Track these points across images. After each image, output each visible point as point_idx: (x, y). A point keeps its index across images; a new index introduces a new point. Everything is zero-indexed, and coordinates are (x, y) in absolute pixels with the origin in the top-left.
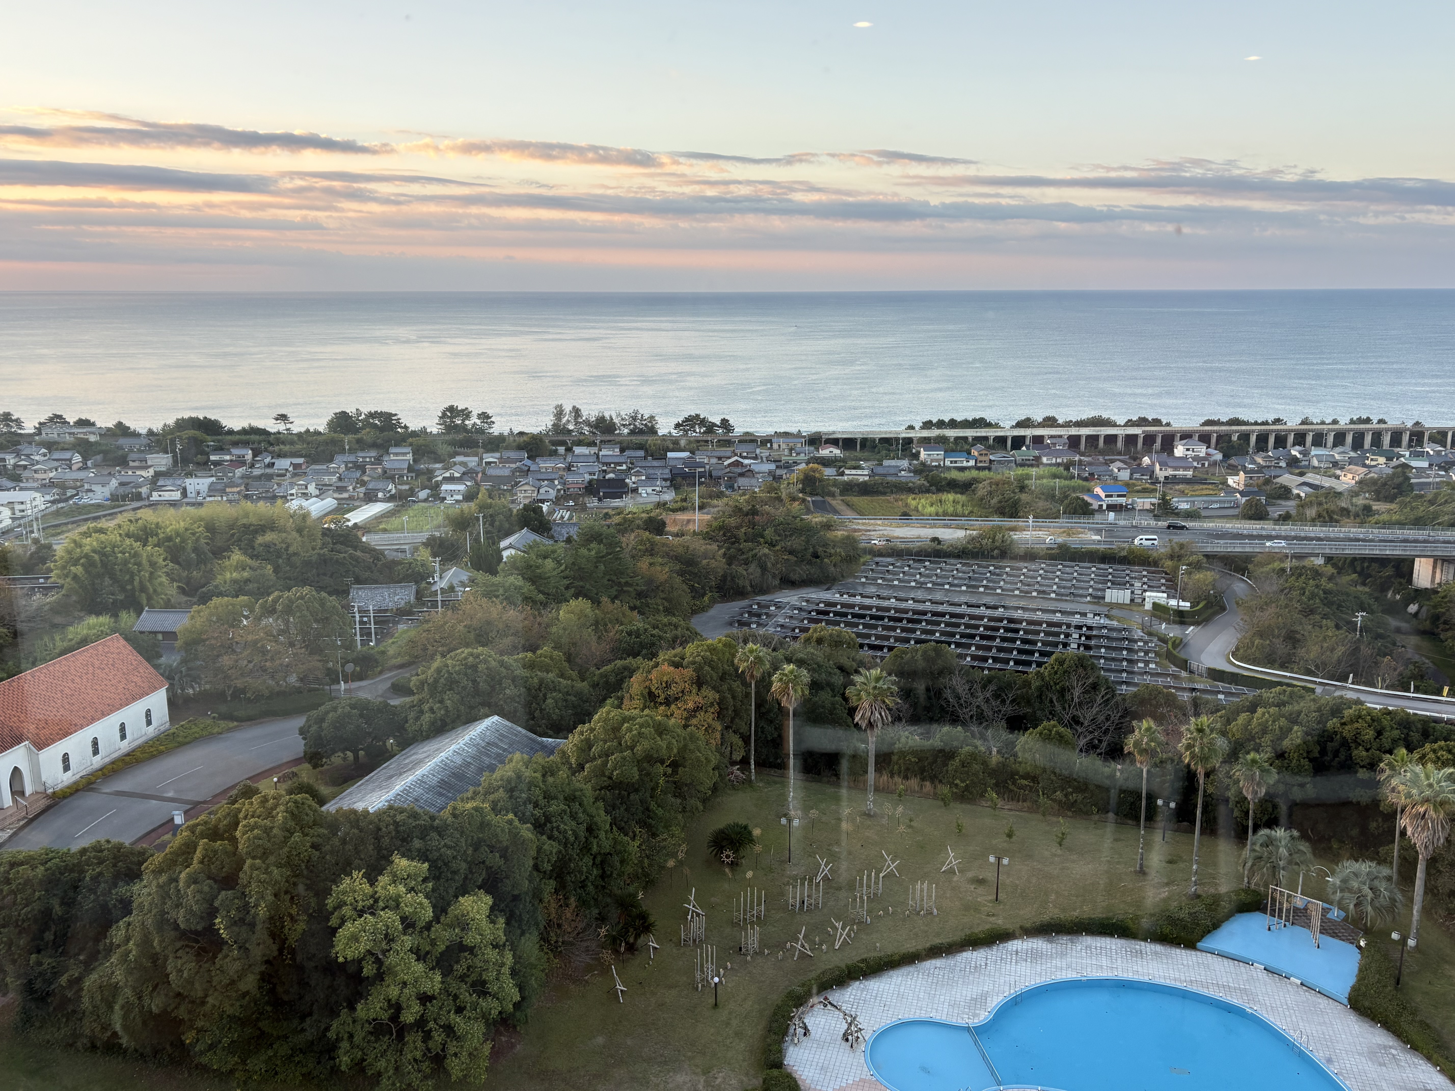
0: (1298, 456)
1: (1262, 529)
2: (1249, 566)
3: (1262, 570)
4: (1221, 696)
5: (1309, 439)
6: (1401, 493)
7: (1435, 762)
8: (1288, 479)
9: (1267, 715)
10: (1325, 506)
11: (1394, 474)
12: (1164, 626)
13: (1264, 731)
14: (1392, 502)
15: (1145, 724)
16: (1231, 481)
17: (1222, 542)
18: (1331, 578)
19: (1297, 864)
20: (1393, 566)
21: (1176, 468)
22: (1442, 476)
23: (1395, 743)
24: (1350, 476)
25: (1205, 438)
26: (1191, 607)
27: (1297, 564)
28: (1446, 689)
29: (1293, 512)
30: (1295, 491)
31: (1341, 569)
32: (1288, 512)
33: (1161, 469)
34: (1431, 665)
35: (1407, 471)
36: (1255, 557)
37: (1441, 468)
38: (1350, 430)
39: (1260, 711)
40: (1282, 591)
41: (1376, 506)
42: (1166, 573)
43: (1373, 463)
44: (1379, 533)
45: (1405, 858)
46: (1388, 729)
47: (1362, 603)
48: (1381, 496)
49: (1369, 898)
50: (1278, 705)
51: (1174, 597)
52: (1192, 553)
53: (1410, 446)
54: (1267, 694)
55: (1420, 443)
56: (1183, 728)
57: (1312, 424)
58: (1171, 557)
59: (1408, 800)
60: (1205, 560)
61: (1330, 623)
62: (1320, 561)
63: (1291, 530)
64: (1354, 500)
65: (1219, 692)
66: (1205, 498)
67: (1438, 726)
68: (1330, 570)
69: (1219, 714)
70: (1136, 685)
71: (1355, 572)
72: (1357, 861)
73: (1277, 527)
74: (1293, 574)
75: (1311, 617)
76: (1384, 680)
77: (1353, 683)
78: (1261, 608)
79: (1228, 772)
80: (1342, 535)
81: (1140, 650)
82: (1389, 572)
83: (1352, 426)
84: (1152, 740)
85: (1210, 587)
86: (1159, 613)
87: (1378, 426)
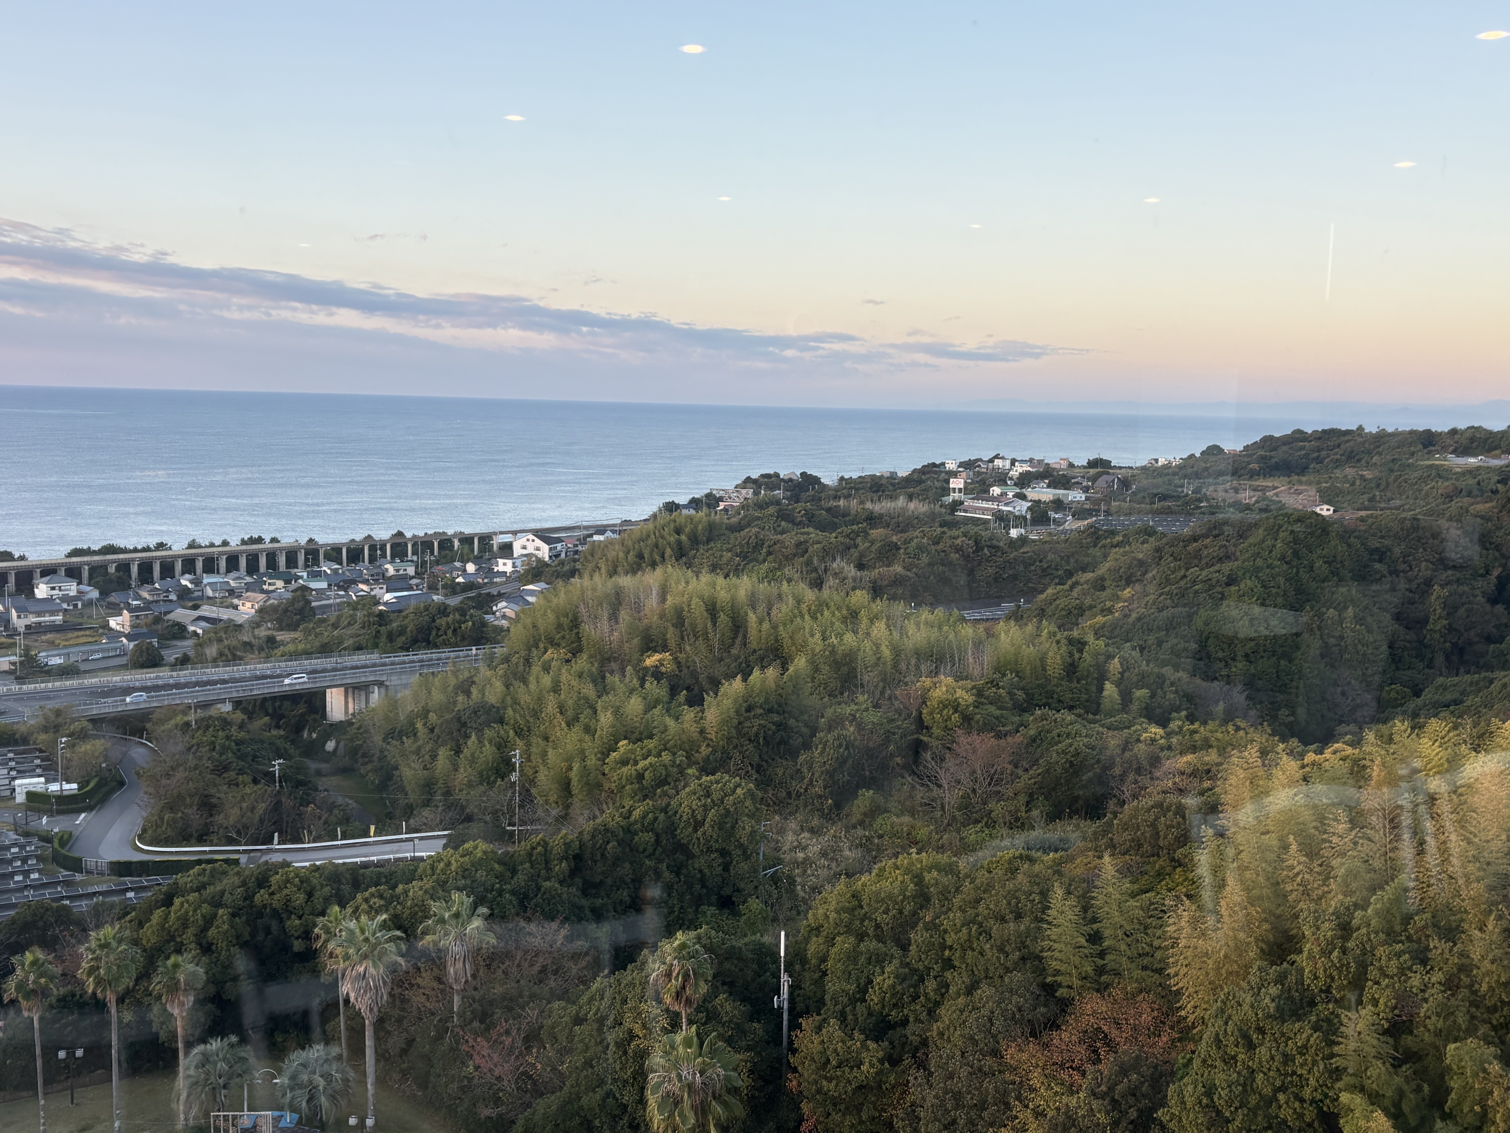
0: (190, 586)
1: (157, 677)
2: (148, 725)
3: (162, 728)
4: (131, 895)
5: (199, 565)
6: (303, 619)
7: (368, 913)
8: (181, 614)
9: (186, 905)
10: (226, 642)
11: (294, 598)
12: (45, 820)
13: (185, 926)
14: (295, 630)
15: (29, 956)
16: (113, 623)
17: (110, 700)
18: (241, 726)
19: (240, 1075)
20: (306, 702)
21: (39, 614)
22: (342, 597)
23: (327, 902)
24: (248, 605)
25: (73, 573)
26: (79, 789)
27: (202, 715)
28: (373, 828)
29: (191, 653)
30: (191, 628)
31: (252, 713)
32: (185, 654)
33: (19, 617)
34: (355, 805)
35: (307, 594)
36: (151, 713)
37: (340, 588)
38: (243, 552)
39: (177, 901)
40: (189, 749)
41: (281, 636)
42: (41, 751)
43: (271, 588)
44: (287, 666)
45: (353, 1029)
46: (318, 888)
47: (278, 749)
48: (284, 624)
49: (321, 1088)
50: (198, 890)
51: (55, 780)
52: (74, 720)
53: (306, 566)
54: (182, 879)
55: (316, 562)
56: (82, 949)
57: (200, 547)
58: (45, 729)
59: (347, 963)
60: (90, 726)
61: (247, 779)
62: (227, 707)
63: (191, 675)
64: (257, 632)
65: (127, 890)
66: (83, 648)
67: (367, 872)
68: (239, 716)
69: (128, 918)
70: (14, 906)
71: (267, 714)
72: (303, 1049)
73: (174, 674)
74: (199, 728)
75: (225, 775)
76: (310, 832)
77: (279, 844)
78: (167, 774)
79: (147, 989)
80: (248, 674)
81: (15, 859)
82: (302, 709)
83: (244, 547)
84: (41, 976)
85: (101, 759)
86: (36, 805)
87: (271, 546)
